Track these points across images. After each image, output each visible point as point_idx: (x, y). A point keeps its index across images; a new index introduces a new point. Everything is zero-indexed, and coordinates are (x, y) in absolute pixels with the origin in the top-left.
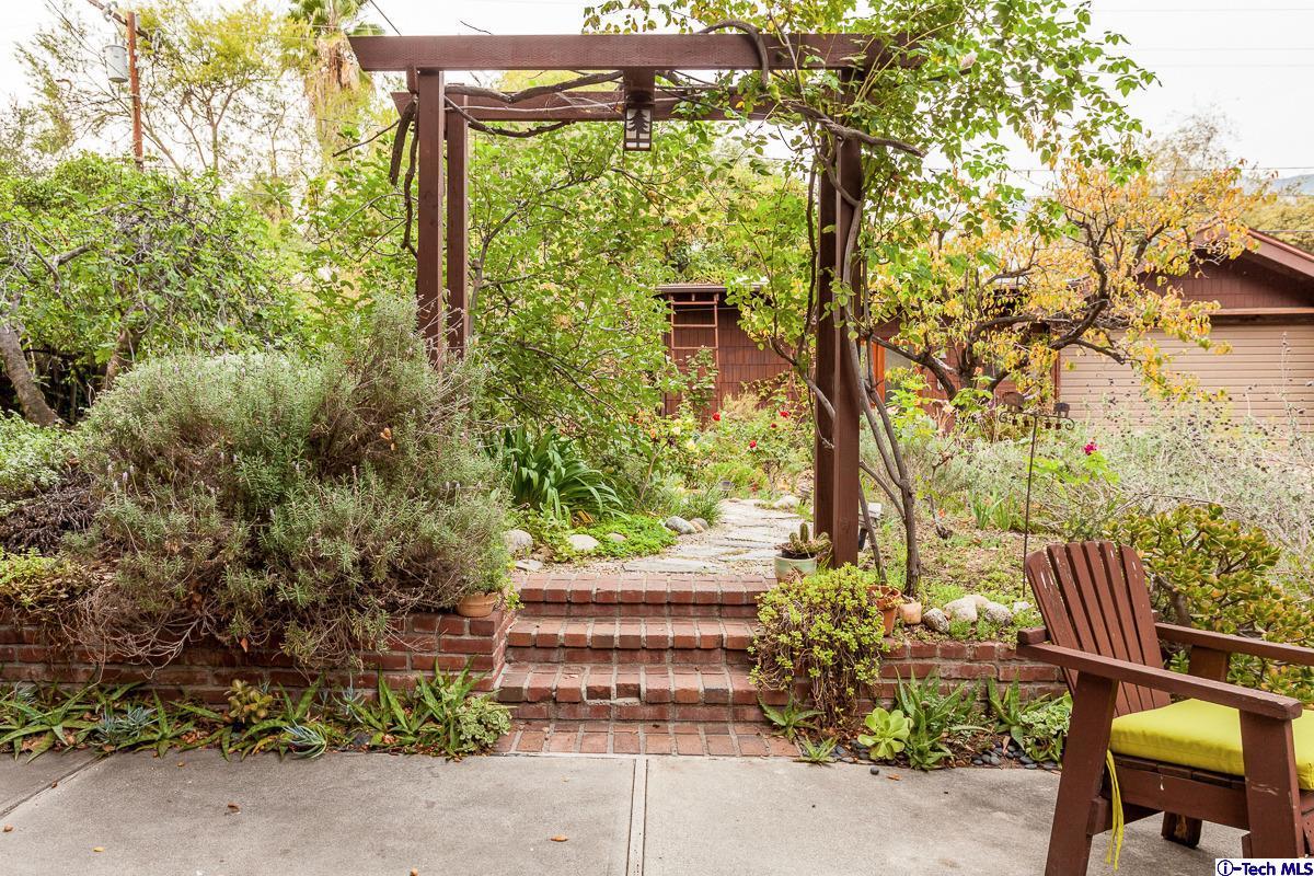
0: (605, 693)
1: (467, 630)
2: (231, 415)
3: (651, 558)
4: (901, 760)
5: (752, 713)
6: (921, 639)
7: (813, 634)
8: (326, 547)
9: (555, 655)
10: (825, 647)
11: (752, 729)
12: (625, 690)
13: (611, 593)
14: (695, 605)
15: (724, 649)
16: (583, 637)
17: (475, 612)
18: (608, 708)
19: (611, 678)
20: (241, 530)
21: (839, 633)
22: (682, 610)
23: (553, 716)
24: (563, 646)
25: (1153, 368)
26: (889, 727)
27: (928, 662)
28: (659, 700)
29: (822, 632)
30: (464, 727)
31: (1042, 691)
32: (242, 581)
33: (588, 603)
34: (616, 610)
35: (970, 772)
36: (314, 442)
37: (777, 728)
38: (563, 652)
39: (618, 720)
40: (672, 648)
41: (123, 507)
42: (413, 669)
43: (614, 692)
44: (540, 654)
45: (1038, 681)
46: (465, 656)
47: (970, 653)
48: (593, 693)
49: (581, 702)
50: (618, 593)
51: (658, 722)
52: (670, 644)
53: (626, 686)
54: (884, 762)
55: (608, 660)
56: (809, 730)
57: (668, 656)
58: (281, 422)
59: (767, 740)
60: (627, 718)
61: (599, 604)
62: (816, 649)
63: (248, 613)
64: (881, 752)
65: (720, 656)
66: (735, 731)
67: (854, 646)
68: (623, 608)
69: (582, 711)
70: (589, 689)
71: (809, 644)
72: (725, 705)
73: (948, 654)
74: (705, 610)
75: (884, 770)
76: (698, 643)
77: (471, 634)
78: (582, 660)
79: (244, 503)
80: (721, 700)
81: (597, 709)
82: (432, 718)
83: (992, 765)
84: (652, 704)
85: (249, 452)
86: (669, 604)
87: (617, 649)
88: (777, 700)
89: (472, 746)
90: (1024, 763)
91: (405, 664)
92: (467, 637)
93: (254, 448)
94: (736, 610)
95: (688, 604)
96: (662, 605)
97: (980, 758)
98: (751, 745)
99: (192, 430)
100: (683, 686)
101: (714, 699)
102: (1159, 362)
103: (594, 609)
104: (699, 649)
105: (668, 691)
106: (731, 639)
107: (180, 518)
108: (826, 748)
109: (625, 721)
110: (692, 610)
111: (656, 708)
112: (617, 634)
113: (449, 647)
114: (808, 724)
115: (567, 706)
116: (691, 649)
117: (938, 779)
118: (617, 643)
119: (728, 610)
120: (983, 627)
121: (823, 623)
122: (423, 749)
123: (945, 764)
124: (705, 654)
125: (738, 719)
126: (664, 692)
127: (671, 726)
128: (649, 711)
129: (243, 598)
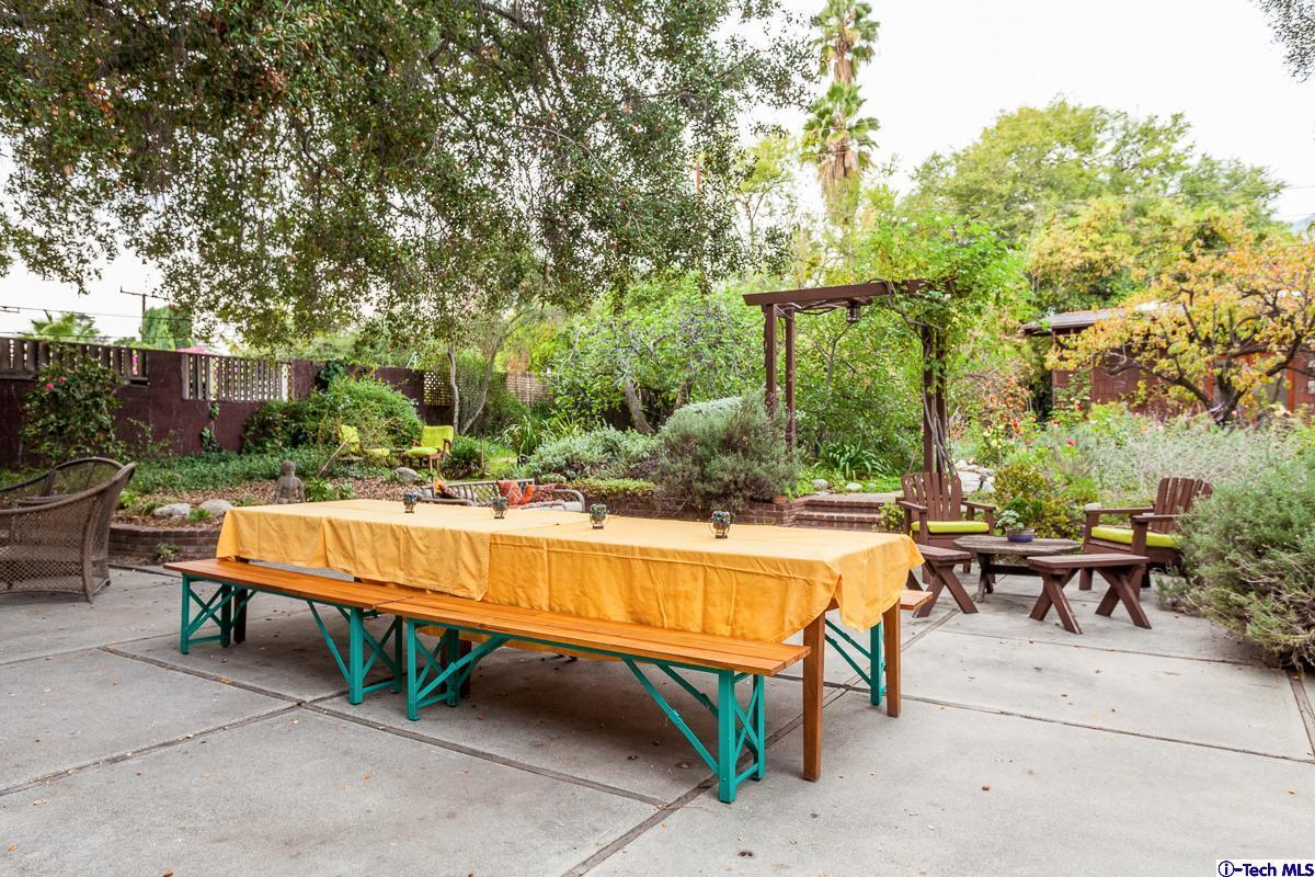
1: (774, 508)
2: (697, 433)
8: (720, 474)
16: (823, 516)
17: (778, 504)
20: (697, 469)
32: (698, 485)
36: (724, 441)
41: (665, 461)
52: (856, 520)
58: (712, 435)
63: (701, 496)
77: (777, 510)
79: (700, 461)
85: (701, 445)
87: (836, 521)
92: (775, 511)
93: (703, 444)
99: (686, 438)
107: (680, 465)
113: (769, 514)
129: (699, 491)
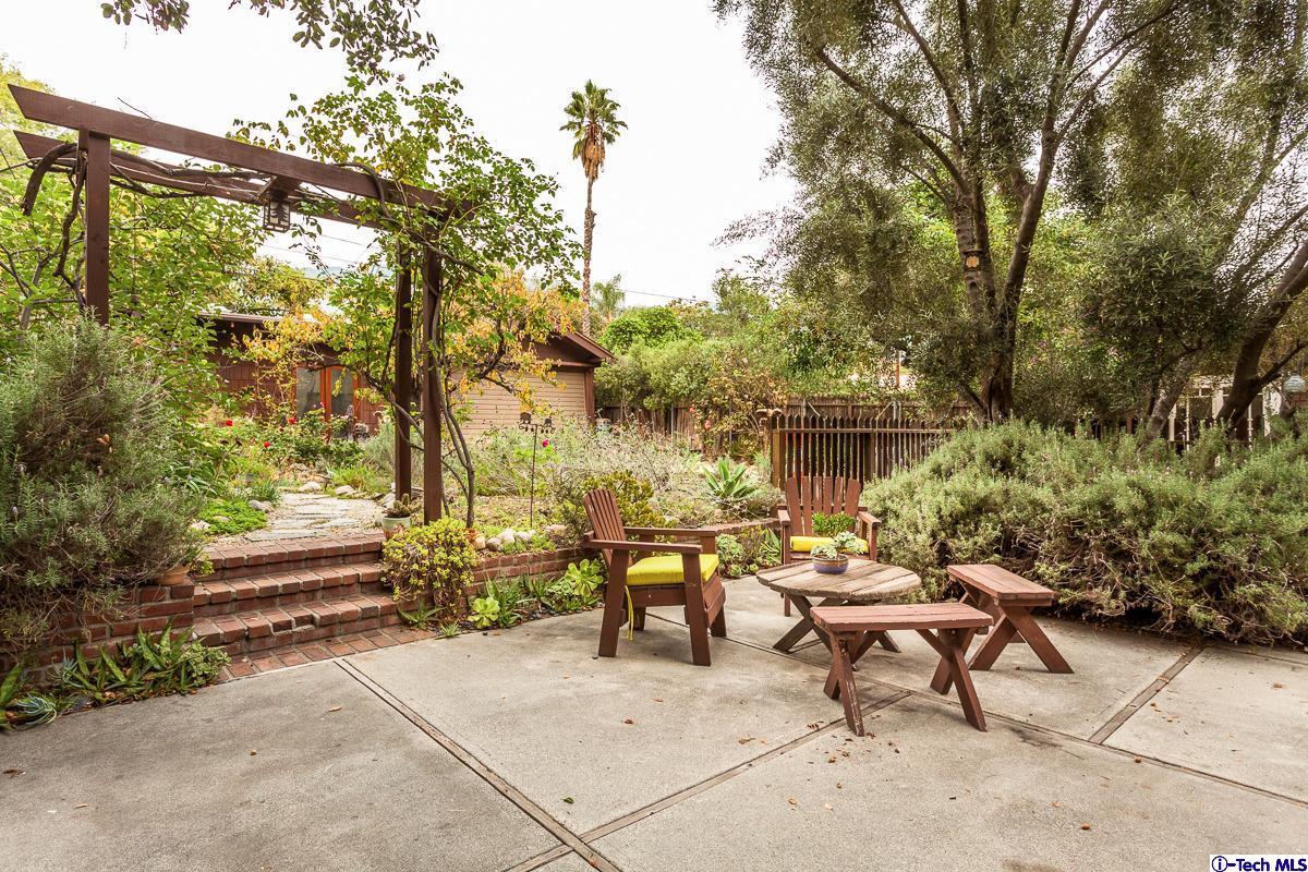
0: (288, 625)
1: (168, 596)
3: (258, 531)
4: (495, 625)
5: (393, 619)
6: (489, 556)
7: (436, 561)
9: (227, 608)
10: (444, 567)
11: (396, 630)
12: (301, 621)
13: (260, 556)
14: (326, 557)
15: (361, 583)
16: (254, 590)
17: (173, 581)
18: (291, 635)
19: (283, 615)
21: (451, 558)
22: (316, 563)
23: (245, 650)
24: (235, 600)
25: (527, 397)
26: (487, 607)
27: (494, 569)
28: (330, 623)
29: (441, 559)
30: (194, 667)
31: (550, 577)
33: (240, 567)
34: (264, 569)
35: (530, 623)
37: (414, 624)
38: (234, 604)
39: (298, 643)
40: (323, 588)
42: (112, 636)
43: (294, 623)
44: (215, 609)
45: (548, 571)
46: (165, 617)
47: (515, 560)
48: (278, 627)
49: (271, 635)
50: (265, 556)
51: (329, 638)
52: (322, 585)
53: (302, 617)
54: (486, 628)
55: (273, 605)
56: (432, 622)
57: (319, 594)
59: (408, 633)
60: (305, 640)
61: (251, 566)
62: (439, 569)
64: (486, 623)
65: (357, 588)
66: (386, 633)
67: (461, 564)
68: (269, 568)
69: (270, 642)
70: (274, 624)
71: (432, 567)
72: (375, 617)
73: (505, 563)
74: (333, 561)
75: (490, 633)
76: (342, 582)
77: (172, 598)
78: (251, 608)
80: (373, 614)
81: (282, 638)
82: (152, 670)
83: (538, 618)
84: (324, 626)
86: (307, 559)
87: (281, 595)
88: (409, 606)
89: (201, 681)
90: (552, 615)
91: (104, 633)
92: (168, 602)
94: (355, 558)
95: (320, 558)
96: (301, 560)
97: (531, 616)
98: (402, 637)
100: (346, 610)
101: (368, 614)
102: (530, 392)
103: (245, 571)
104: (342, 585)
105: (337, 615)
106: (365, 575)
108: (453, 629)
109: (304, 642)
110: (323, 562)
111: (327, 628)
112: (280, 585)
113: (151, 612)
114: (431, 619)
115: (257, 640)
116: (337, 587)
117: (518, 630)
118: (281, 591)
119: (351, 558)
120: (520, 545)
121: (441, 553)
122: (153, 693)
123: (519, 622)
124: (347, 589)
125: (384, 625)
126: (333, 616)
127: (338, 639)
128: (322, 632)
